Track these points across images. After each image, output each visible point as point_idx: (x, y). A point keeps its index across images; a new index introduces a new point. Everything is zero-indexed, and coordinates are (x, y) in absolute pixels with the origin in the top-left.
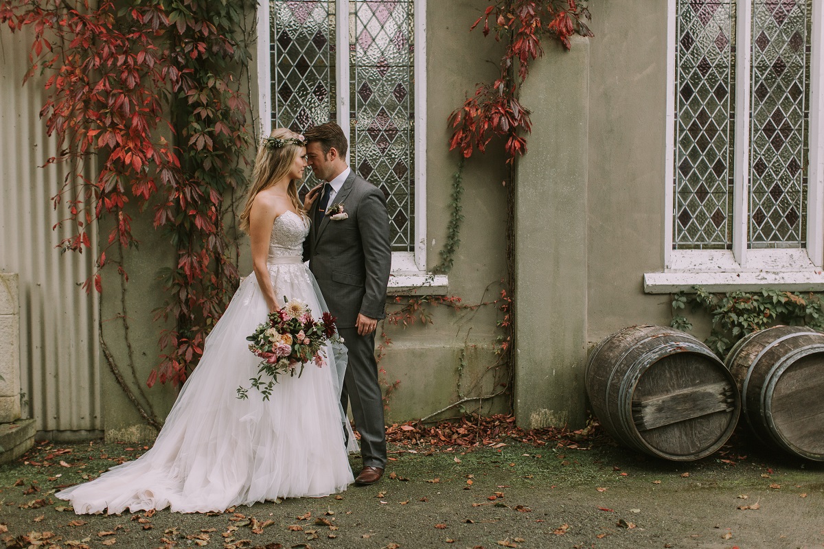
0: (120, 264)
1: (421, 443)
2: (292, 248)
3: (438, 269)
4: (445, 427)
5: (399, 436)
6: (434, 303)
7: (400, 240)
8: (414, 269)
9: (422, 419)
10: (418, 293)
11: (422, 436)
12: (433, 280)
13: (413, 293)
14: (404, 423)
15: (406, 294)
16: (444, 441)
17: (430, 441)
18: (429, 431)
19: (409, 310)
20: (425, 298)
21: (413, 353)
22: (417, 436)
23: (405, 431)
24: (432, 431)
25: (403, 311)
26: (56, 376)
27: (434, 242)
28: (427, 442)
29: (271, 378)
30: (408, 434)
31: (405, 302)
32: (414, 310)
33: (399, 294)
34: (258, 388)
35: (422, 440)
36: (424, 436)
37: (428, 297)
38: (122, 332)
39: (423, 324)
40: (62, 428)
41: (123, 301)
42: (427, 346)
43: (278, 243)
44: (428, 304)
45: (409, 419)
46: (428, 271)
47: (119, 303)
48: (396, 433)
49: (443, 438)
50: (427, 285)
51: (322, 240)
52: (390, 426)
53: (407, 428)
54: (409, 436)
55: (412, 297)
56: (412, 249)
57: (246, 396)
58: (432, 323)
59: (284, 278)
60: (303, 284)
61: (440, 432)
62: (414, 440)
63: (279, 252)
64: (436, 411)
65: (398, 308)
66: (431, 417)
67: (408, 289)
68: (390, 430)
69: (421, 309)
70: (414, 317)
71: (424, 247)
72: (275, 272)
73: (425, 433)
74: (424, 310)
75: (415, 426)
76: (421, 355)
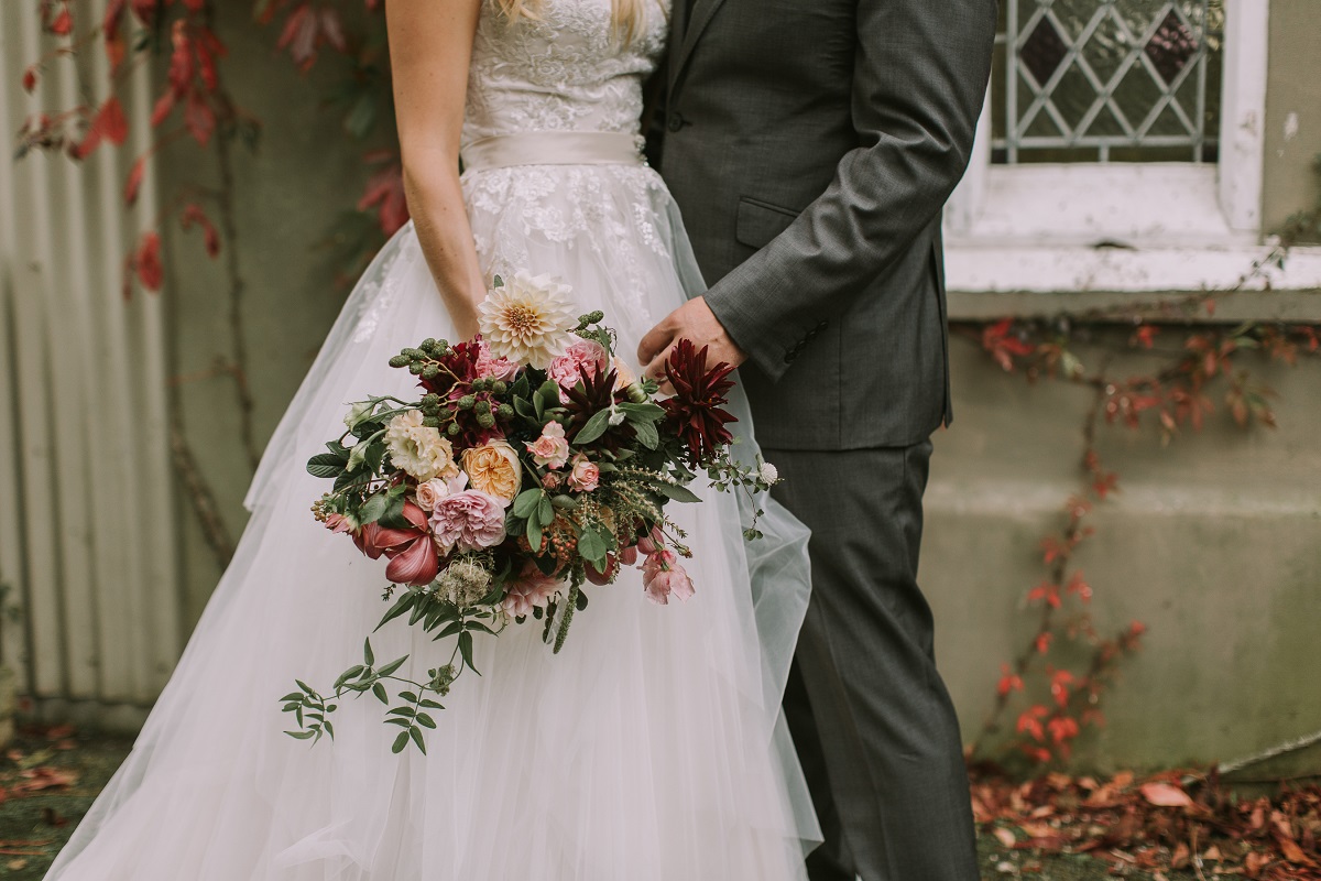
0: (225, 201)
1: (1209, 864)
2: (576, 92)
3: (1305, 224)
4: (1303, 809)
5: (1128, 827)
6: (1284, 353)
7: (1168, 124)
8: (1215, 226)
9: (1224, 769)
10: (1222, 314)
11: (1217, 833)
12: (1280, 265)
13: (1202, 315)
14: (1153, 774)
15: (1175, 315)
16: (1298, 865)
17: (1244, 858)
18: (1246, 817)
19: (1185, 375)
20: (1251, 333)
21: (1196, 530)
22: (1196, 832)
23: (1155, 808)
24: (1257, 819)
25: (1165, 377)
26: (90, 540)
27: (1291, 125)
28: (1228, 863)
29: (444, 651)
30: (1162, 821)
31: (1172, 345)
32: (1207, 380)
33: (1150, 315)
34: (380, 693)
35: (1213, 853)
36: (1225, 836)
37: (1260, 330)
38: (234, 418)
39: (1239, 428)
40: (110, 691)
41: (236, 319)
42: (1253, 506)
43: (511, 73)
44: (1262, 355)
45: (1172, 760)
46: (1266, 231)
47: (222, 325)
48: (1119, 811)
49: (1294, 853)
50: (1257, 284)
51: (702, 59)
52: (1103, 780)
53: (1165, 795)
54: (1168, 830)
55: (1199, 327)
56: (1211, 156)
57: (329, 727)
58: (1270, 423)
59: (531, 220)
60: (623, 250)
61: (1285, 827)
62: (1181, 853)
63: (519, 115)
64: (1276, 740)
65: (1148, 368)
66: (1258, 763)
67: (1181, 298)
68: (1102, 796)
69: (1234, 371)
70: (1205, 404)
71: (1253, 143)
72: (494, 196)
73: (1223, 825)
74: (1244, 376)
75: (1192, 790)
76: (1225, 538)
